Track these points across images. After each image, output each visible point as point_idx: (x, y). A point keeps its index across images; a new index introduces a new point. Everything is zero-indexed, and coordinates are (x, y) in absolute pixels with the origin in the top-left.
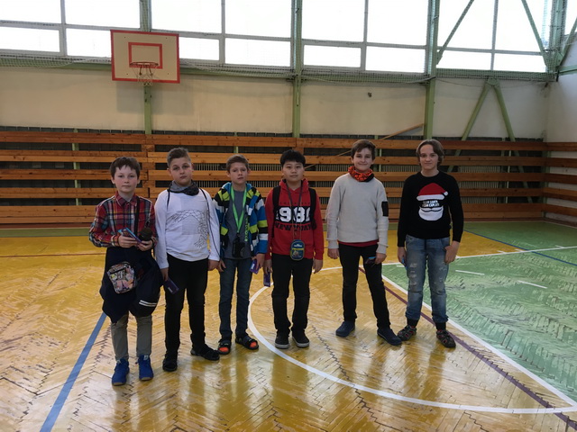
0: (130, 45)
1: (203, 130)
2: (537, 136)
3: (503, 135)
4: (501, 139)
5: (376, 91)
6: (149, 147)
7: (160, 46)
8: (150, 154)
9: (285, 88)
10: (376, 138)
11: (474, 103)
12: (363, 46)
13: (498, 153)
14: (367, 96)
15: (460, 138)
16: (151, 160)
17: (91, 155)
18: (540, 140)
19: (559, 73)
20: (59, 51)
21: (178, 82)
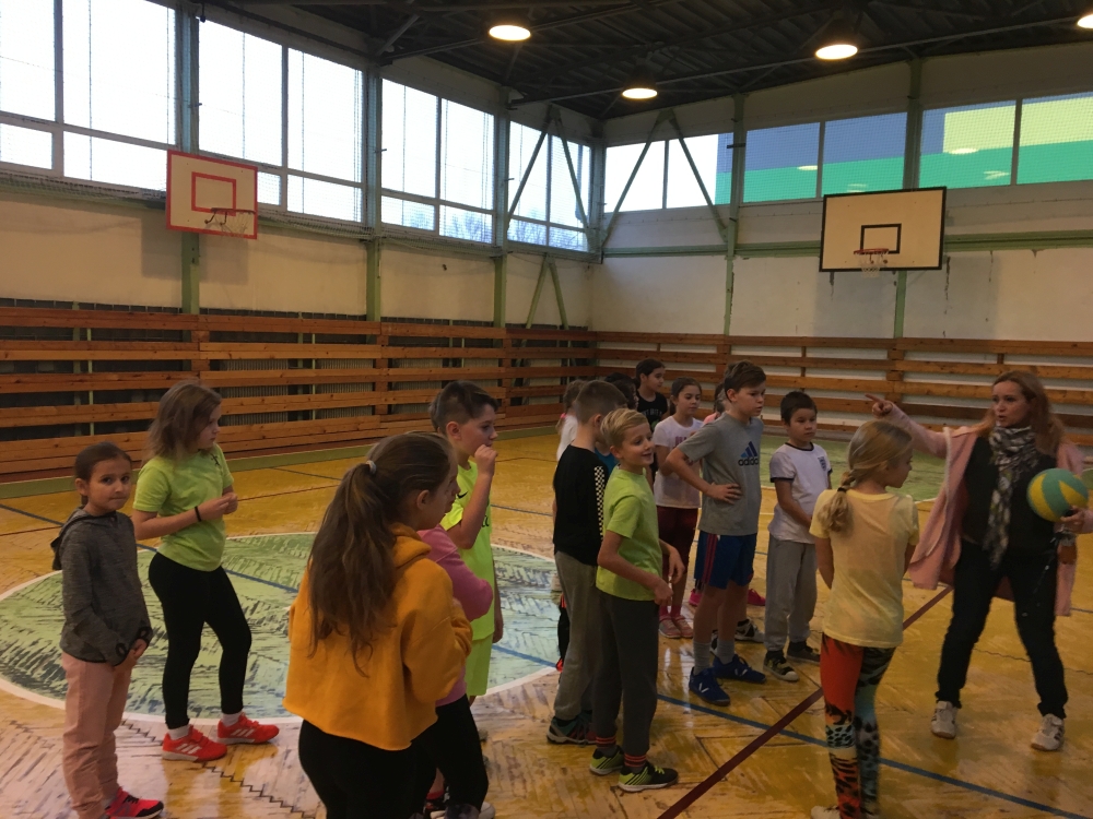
0: (195, 175)
1: (259, 309)
2: (581, 324)
3: (558, 323)
4: (555, 327)
5: (449, 262)
6: (202, 334)
7: (234, 182)
8: (203, 346)
9: (359, 253)
10: (451, 323)
11: (535, 283)
12: (436, 202)
13: (553, 343)
14: (442, 269)
15: (524, 326)
16: (204, 356)
17: (117, 349)
18: (585, 328)
19: (604, 255)
20: (50, 168)
21: (255, 237)
